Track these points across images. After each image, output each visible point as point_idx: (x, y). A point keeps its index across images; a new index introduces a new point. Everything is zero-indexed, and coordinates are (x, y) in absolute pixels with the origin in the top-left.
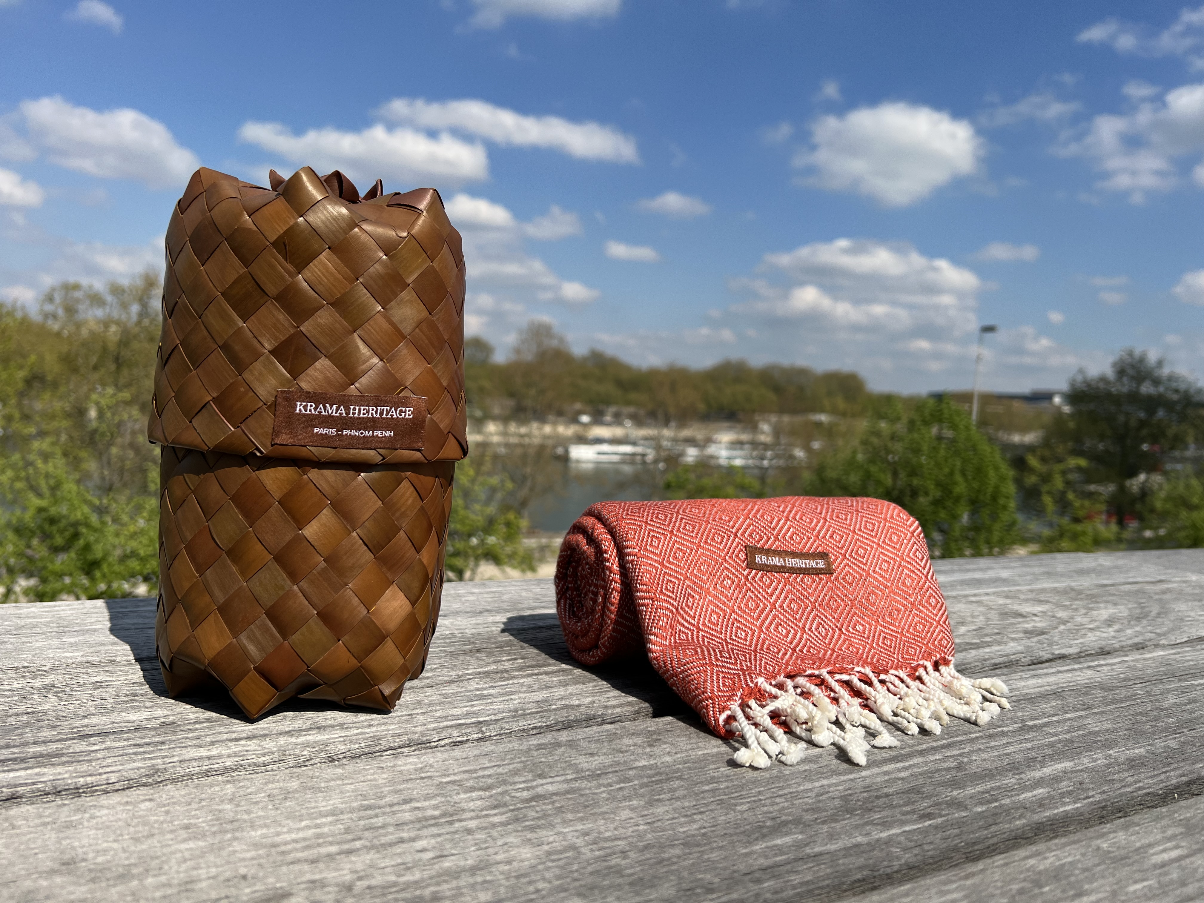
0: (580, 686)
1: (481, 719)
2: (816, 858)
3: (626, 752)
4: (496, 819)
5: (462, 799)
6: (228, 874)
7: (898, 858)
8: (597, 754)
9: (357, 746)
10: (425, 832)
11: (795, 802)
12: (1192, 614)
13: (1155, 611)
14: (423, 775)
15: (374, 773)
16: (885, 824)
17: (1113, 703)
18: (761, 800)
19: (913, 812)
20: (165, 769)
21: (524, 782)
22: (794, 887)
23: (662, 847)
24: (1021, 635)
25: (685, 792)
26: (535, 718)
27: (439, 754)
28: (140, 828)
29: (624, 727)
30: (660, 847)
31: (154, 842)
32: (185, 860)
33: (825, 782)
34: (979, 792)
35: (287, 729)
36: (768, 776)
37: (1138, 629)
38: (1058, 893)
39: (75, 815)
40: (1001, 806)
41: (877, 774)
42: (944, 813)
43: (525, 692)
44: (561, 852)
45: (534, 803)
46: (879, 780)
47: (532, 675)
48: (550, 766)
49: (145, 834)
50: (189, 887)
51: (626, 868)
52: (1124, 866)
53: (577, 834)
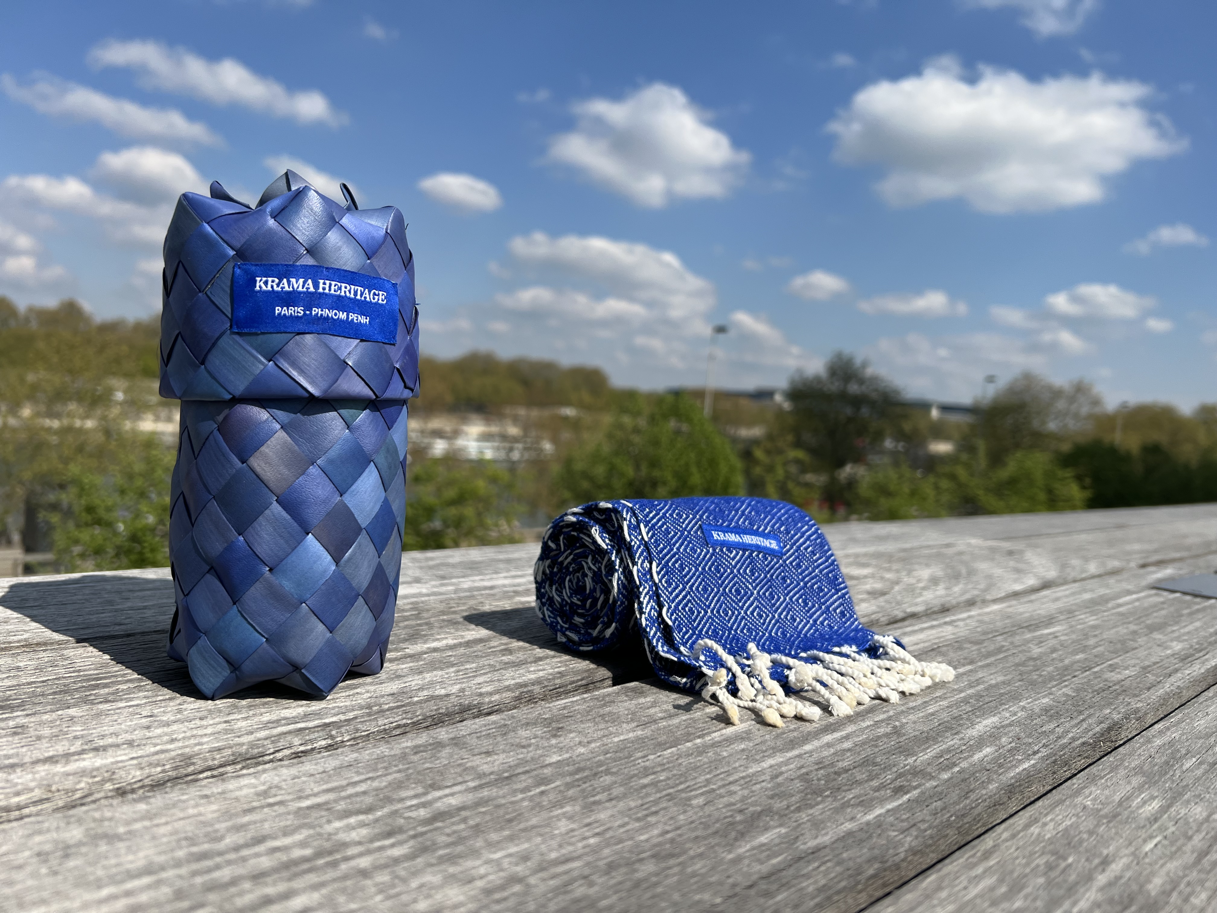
0: (440, 673)
1: (327, 721)
2: (816, 855)
3: (529, 745)
4: (397, 852)
5: (338, 830)
7: (901, 843)
8: (494, 752)
9: (159, 769)
11: (754, 788)
12: (995, 571)
13: (964, 571)
14: (271, 800)
15: (196, 806)
16: (866, 804)
17: (990, 656)
18: (714, 790)
19: (883, 786)
21: (416, 796)
23: (629, 864)
25: (622, 789)
26: (396, 713)
27: (284, 771)
29: (513, 717)
30: (626, 864)
33: (771, 761)
34: (933, 757)
35: (46, 755)
36: (706, 760)
37: (961, 586)
38: (1086, 864)
40: (963, 770)
41: (821, 747)
42: (914, 784)
44: (502, 887)
45: (439, 824)
46: (826, 753)
48: (441, 773)
51: (600, 899)
52: (1122, 823)
53: (513, 860)
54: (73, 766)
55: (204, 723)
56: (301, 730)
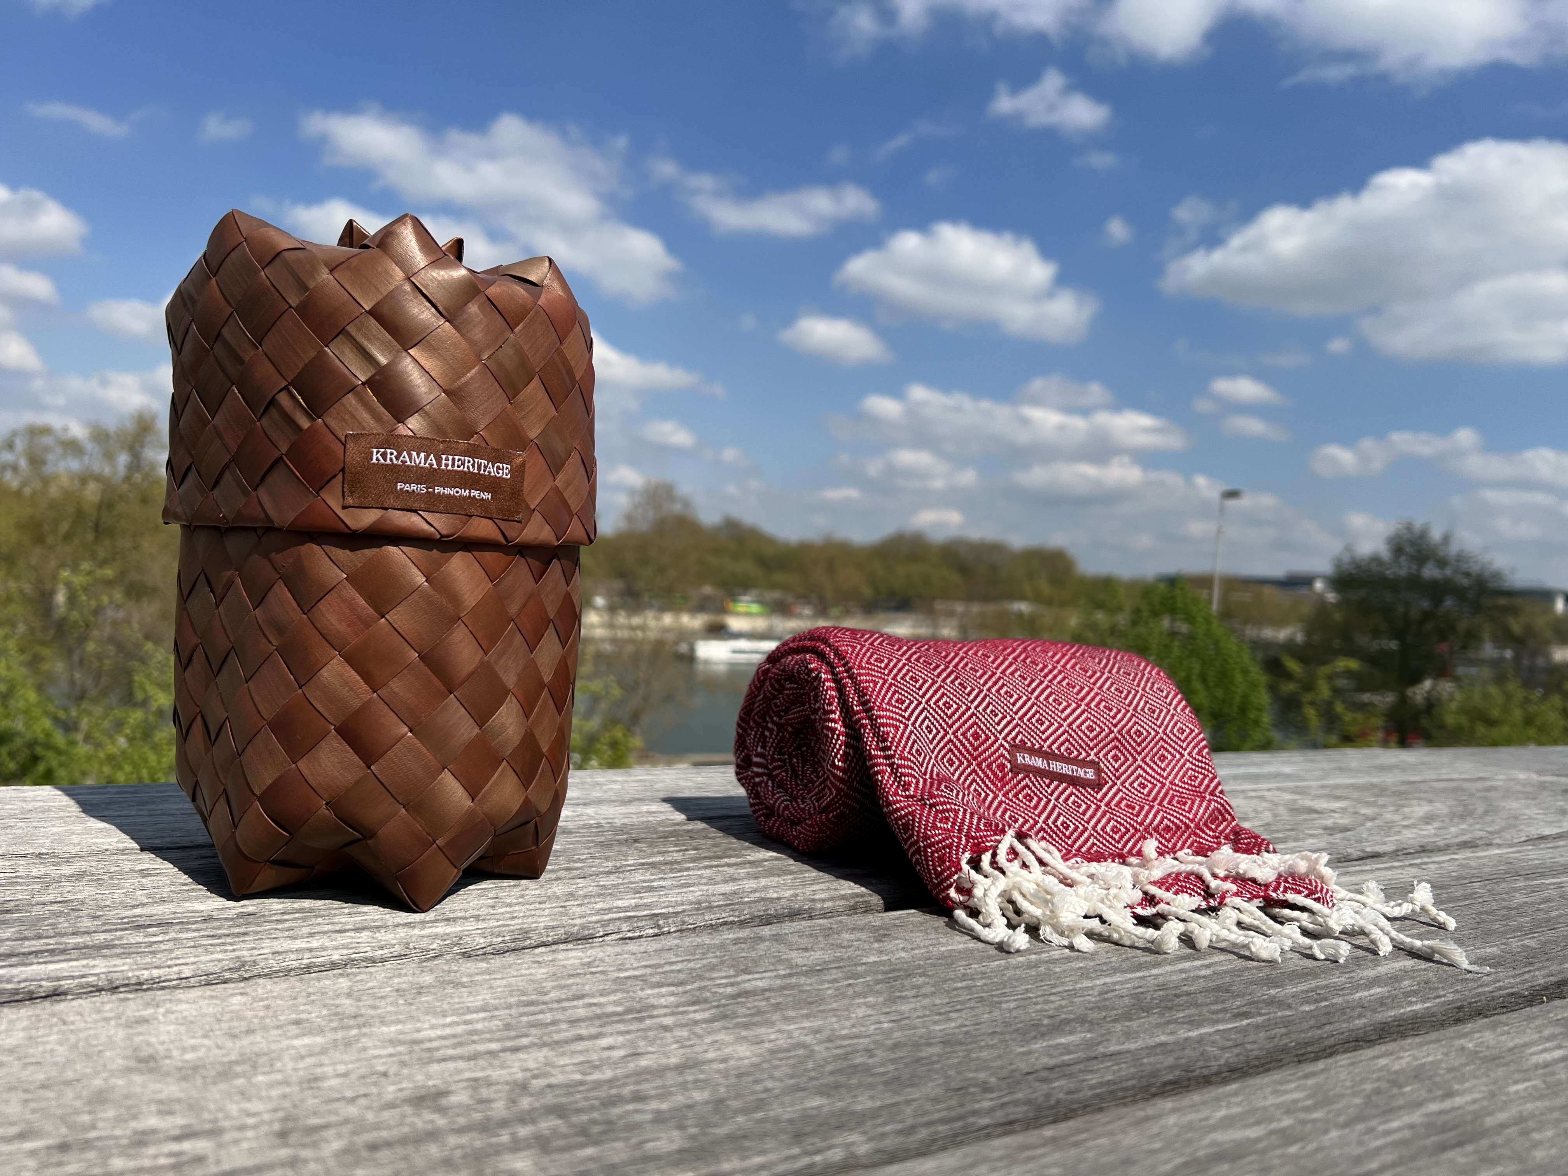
0: (777, 879)
1: (656, 912)
2: (1114, 1057)
3: (850, 947)
4: (698, 1016)
5: (649, 995)
6: (363, 1071)
7: (1216, 1058)
8: (812, 949)
9: (500, 939)
10: (608, 1029)
11: (1075, 1000)
12: (1527, 812)
13: (1481, 808)
14: (593, 970)
15: (528, 968)
16: (1192, 1023)
17: (1450, 902)
18: (1030, 998)
19: (1225, 1010)
20: (254, 961)
22: (1092, 1087)
23: (917, 1046)
24: (1321, 831)
25: (933, 989)
26: (724, 911)
27: (609, 949)
28: (235, 1023)
29: (841, 922)
30: (913, 1045)
31: (258, 1038)
32: (302, 1058)
33: (1108, 980)
34: (1303, 991)
35: (405, 921)
36: (1034, 973)
37: (1463, 826)
38: (1424, 1094)
39: (144, 1009)
40: (1333, 1005)
42: (1263, 1011)
43: (705, 884)
44: (788, 1051)
45: (743, 1000)
46: (1174, 978)
47: (711, 867)
48: (754, 961)
49: (243, 1029)
50: (313, 1085)
51: (875, 1067)
52: (1498, 1066)
53: (805, 1032)
54: (426, 932)
55: (543, 906)
56: (630, 917)
